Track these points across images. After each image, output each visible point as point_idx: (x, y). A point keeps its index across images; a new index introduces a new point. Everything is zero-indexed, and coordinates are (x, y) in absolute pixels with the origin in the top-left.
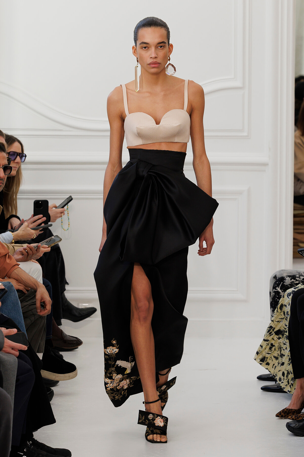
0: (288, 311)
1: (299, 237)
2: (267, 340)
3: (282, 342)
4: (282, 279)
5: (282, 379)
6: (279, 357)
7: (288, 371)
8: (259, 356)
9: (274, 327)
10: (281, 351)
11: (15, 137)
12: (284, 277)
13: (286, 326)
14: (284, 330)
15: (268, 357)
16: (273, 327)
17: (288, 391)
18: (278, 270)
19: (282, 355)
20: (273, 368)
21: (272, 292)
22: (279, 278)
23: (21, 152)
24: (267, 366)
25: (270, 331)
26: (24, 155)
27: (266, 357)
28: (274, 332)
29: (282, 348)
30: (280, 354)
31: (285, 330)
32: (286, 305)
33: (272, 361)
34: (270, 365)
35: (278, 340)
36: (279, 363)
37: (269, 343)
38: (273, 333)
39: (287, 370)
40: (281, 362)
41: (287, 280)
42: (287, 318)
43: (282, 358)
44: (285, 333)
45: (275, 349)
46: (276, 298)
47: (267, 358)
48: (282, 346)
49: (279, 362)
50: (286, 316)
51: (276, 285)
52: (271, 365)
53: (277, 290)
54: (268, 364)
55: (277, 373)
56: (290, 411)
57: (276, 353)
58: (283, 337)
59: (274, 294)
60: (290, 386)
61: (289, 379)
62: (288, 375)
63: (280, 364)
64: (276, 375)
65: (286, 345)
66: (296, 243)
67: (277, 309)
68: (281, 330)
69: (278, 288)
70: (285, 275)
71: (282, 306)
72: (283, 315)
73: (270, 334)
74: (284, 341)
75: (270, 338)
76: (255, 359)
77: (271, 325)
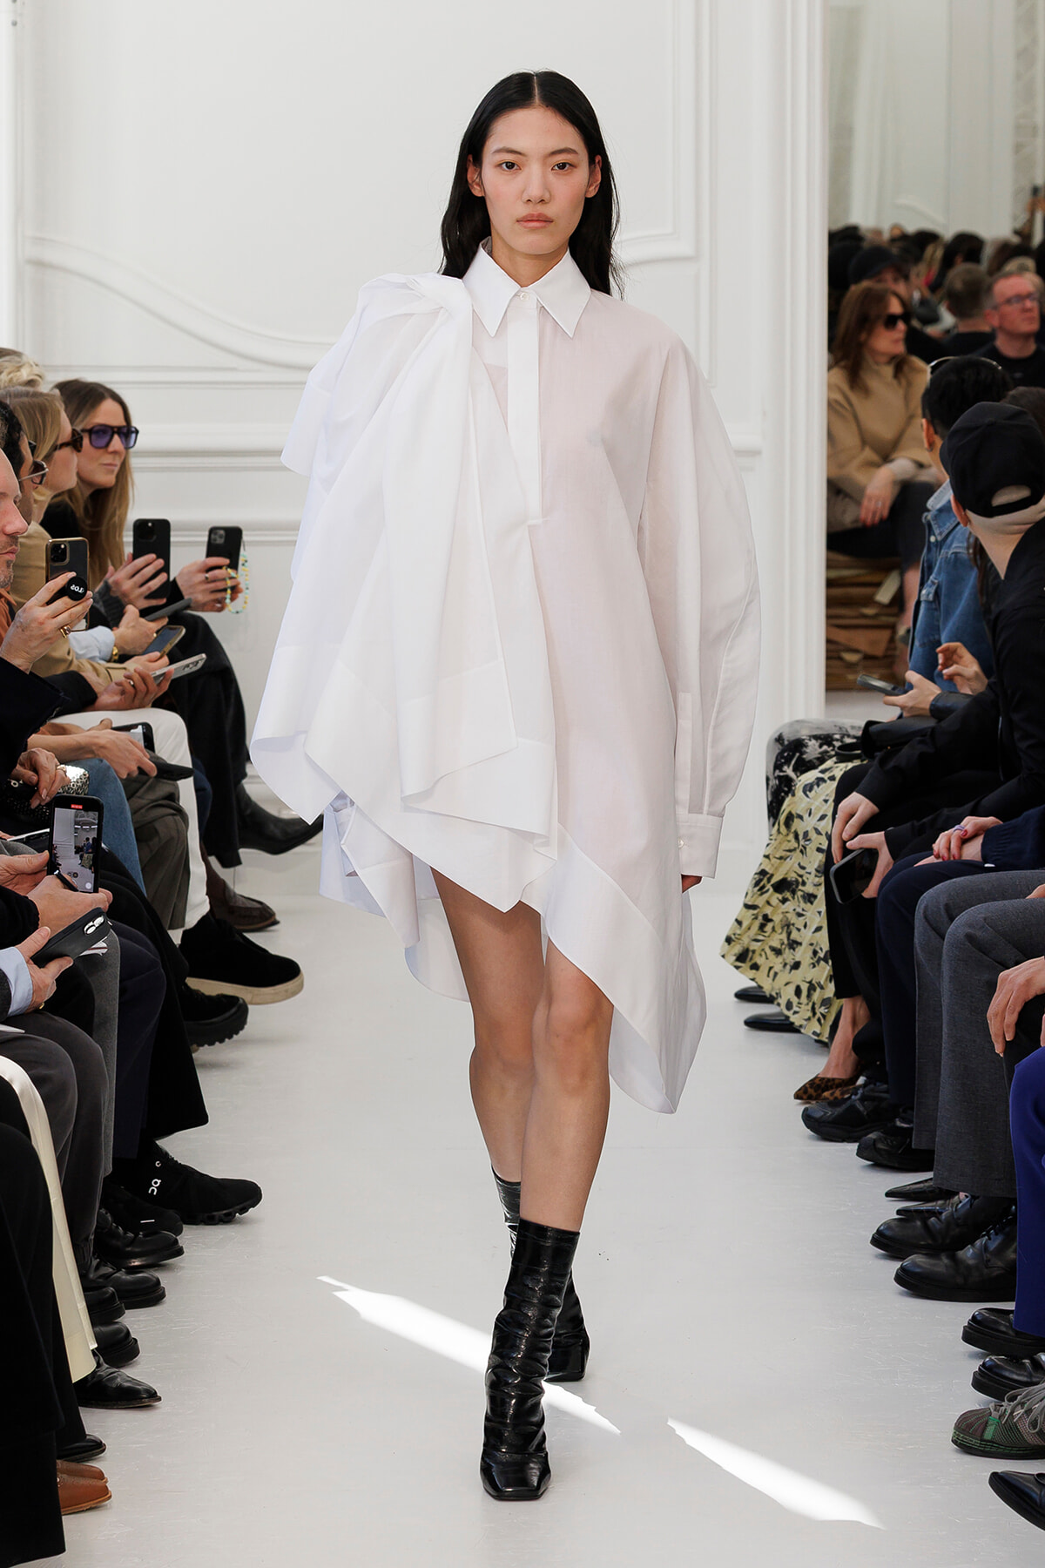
0: (807, 831)
1: (842, 636)
2: (753, 907)
3: (791, 910)
4: (798, 745)
5: (795, 1004)
6: (785, 949)
7: (810, 982)
8: (733, 947)
9: (771, 872)
10: (789, 934)
11: (109, 386)
12: (804, 740)
13: (803, 868)
14: (797, 881)
15: (755, 948)
16: (767, 873)
17: (814, 1033)
18: (787, 720)
19: (793, 944)
20: (768, 976)
21: (771, 777)
22: (788, 741)
23: (124, 424)
24: (754, 971)
25: (762, 884)
26: (133, 429)
27: (751, 948)
28: (772, 886)
29: (793, 925)
30: (786, 942)
31: (800, 880)
32: (801, 814)
33: (767, 959)
34: (761, 969)
35: (781, 904)
36: (785, 965)
37: (757, 913)
38: (769, 886)
39: (808, 980)
40: (790, 961)
41: (810, 748)
42: (805, 848)
43: (794, 950)
44: (800, 887)
45: (773, 929)
46: (783, 794)
47: (754, 952)
48: (793, 919)
49: (787, 961)
50: (802, 842)
51: (783, 761)
52: (763, 970)
53: (785, 772)
54: (755, 967)
55: (780, 989)
56: (829, 1084)
57: (777, 939)
58: (793, 898)
59: (777, 782)
60: (819, 1020)
61: (814, 1004)
62: (812, 992)
63: (788, 967)
64: (777, 994)
65: (804, 917)
66: (834, 652)
67: (779, 824)
68: (789, 879)
69: (789, 767)
70: (804, 734)
71: (790, 818)
72: (793, 840)
73: (762, 890)
74: (799, 906)
75: (760, 901)
76: (723, 956)
77: (762, 867)
